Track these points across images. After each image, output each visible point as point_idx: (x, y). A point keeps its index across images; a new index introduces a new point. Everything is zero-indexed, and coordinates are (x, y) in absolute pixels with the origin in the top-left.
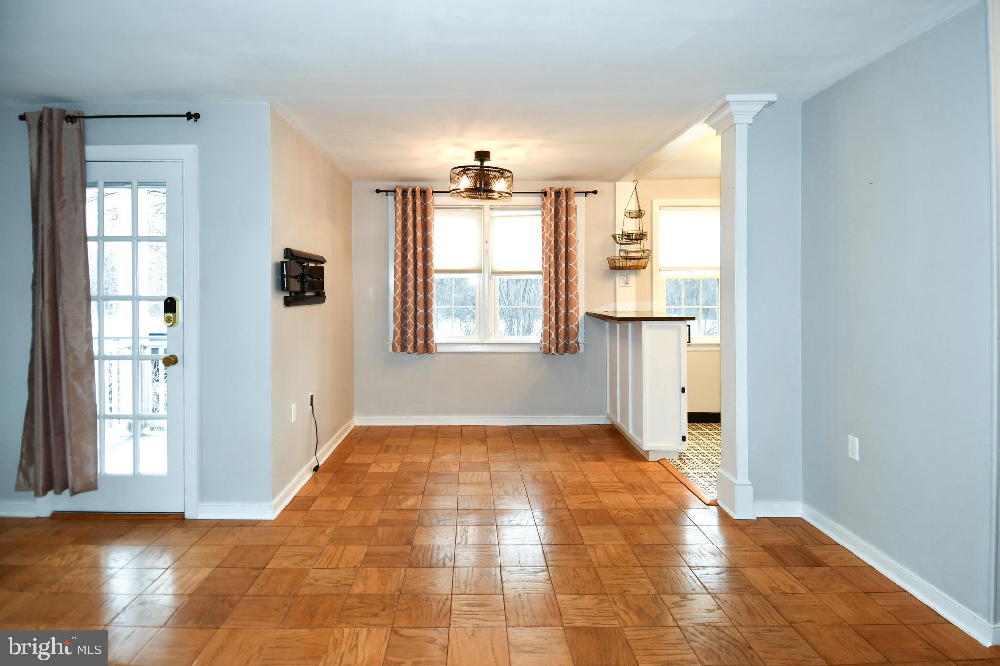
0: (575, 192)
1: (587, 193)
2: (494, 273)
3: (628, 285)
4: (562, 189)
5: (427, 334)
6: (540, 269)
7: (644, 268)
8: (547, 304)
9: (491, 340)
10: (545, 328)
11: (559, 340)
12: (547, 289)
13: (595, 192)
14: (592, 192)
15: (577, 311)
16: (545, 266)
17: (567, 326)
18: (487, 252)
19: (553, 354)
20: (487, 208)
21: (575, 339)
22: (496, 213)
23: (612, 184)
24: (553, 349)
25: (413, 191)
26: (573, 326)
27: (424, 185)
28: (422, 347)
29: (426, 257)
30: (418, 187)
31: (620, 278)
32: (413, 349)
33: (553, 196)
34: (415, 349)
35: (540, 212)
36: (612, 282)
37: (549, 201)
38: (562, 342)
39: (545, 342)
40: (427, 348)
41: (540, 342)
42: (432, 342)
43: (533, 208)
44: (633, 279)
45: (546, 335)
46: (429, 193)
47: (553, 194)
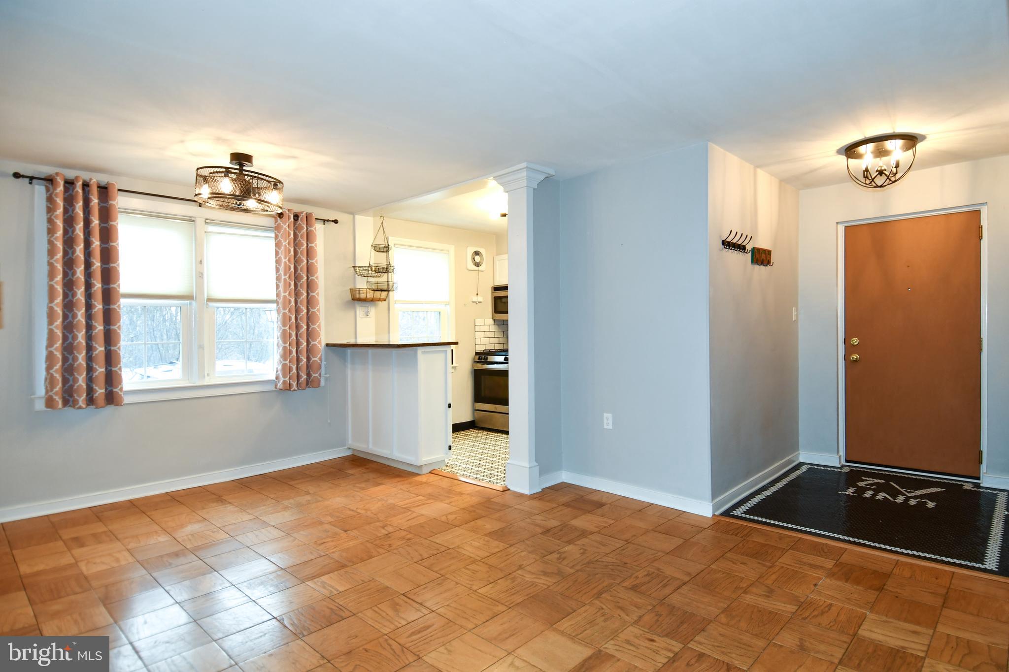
0: (316, 219)
1: (324, 221)
2: (210, 300)
3: (368, 317)
4: (302, 212)
5: (112, 379)
6: (274, 297)
7: (385, 300)
8: (285, 336)
9: (207, 381)
10: (284, 362)
11: (301, 374)
12: (285, 320)
13: (336, 222)
14: (333, 221)
15: (320, 343)
16: (283, 294)
17: (308, 359)
18: (200, 275)
19: (295, 390)
20: (200, 222)
21: (319, 372)
22: (211, 228)
23: (351, 216)
24: (294, 384)
25: (86, 185)
26: (316, 359)
27: (104, 179)
28: (103, 397)
29: (109, 275)
30: (94, 180)
31: (360, 310)
32: (85, 402)
33: (292, 219)
34: (91, 400)
35: (273, 235)
36: (351, 314)
37: (287, 224)
38: (304, 377)
39: (284, 377)
40: (111, 398)
41: (275, 379)
42: (121, 389)
43: (266, 228)
44: (373, 311)
45: (286, 370)
46: (113, 192)
47: (292, 217)
